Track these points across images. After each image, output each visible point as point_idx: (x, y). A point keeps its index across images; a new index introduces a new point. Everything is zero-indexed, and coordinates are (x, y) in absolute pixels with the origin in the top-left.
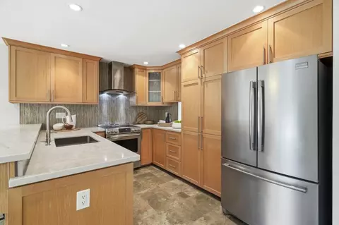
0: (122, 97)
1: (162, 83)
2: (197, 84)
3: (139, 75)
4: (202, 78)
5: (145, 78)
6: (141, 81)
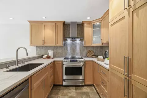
0: (78, 41)
1: (102, 30)
3: (86, 27)
5: (90, 28)
6: (87, 30)
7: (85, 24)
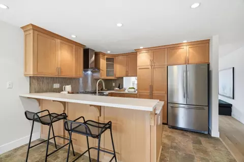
0: (90, 73)
1: (115, 65)
2: (149, 68)
3: (102, 59)
4: (152, 66)
5: (104, 61)
7: (101, 55)
